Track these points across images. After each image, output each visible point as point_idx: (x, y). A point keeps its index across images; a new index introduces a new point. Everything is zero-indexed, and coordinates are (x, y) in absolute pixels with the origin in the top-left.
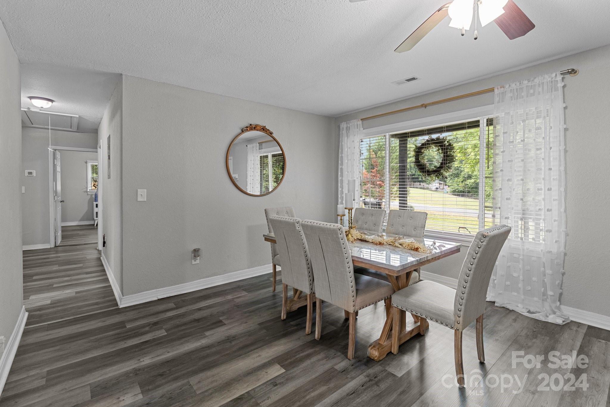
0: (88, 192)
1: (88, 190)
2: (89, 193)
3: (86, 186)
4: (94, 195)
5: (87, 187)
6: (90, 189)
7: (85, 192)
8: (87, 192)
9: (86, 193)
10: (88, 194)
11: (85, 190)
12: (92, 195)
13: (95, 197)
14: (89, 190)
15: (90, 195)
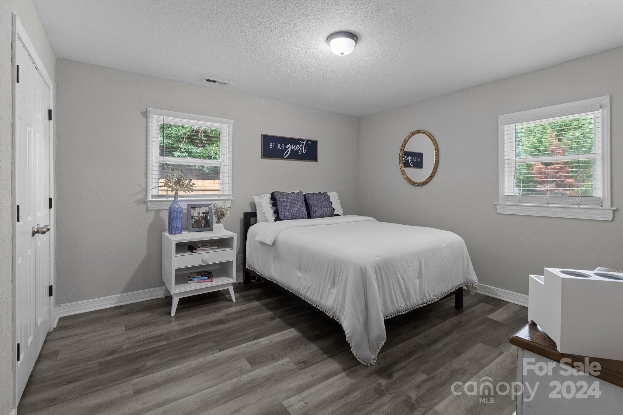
0: (149, 204)
1: (150, 198)
2: (151, 206)
3: (144, 186)
4: (167, 213)
5: (147, 187)
6: (154, 194)
7: (139, 202)
8: (146, 202)
9: (143, 207)
10: (148, 210)
11: (141, 196)
12: (158, 211)
13: (170, 220)
14: (153, 197)
15: (154, 212)
